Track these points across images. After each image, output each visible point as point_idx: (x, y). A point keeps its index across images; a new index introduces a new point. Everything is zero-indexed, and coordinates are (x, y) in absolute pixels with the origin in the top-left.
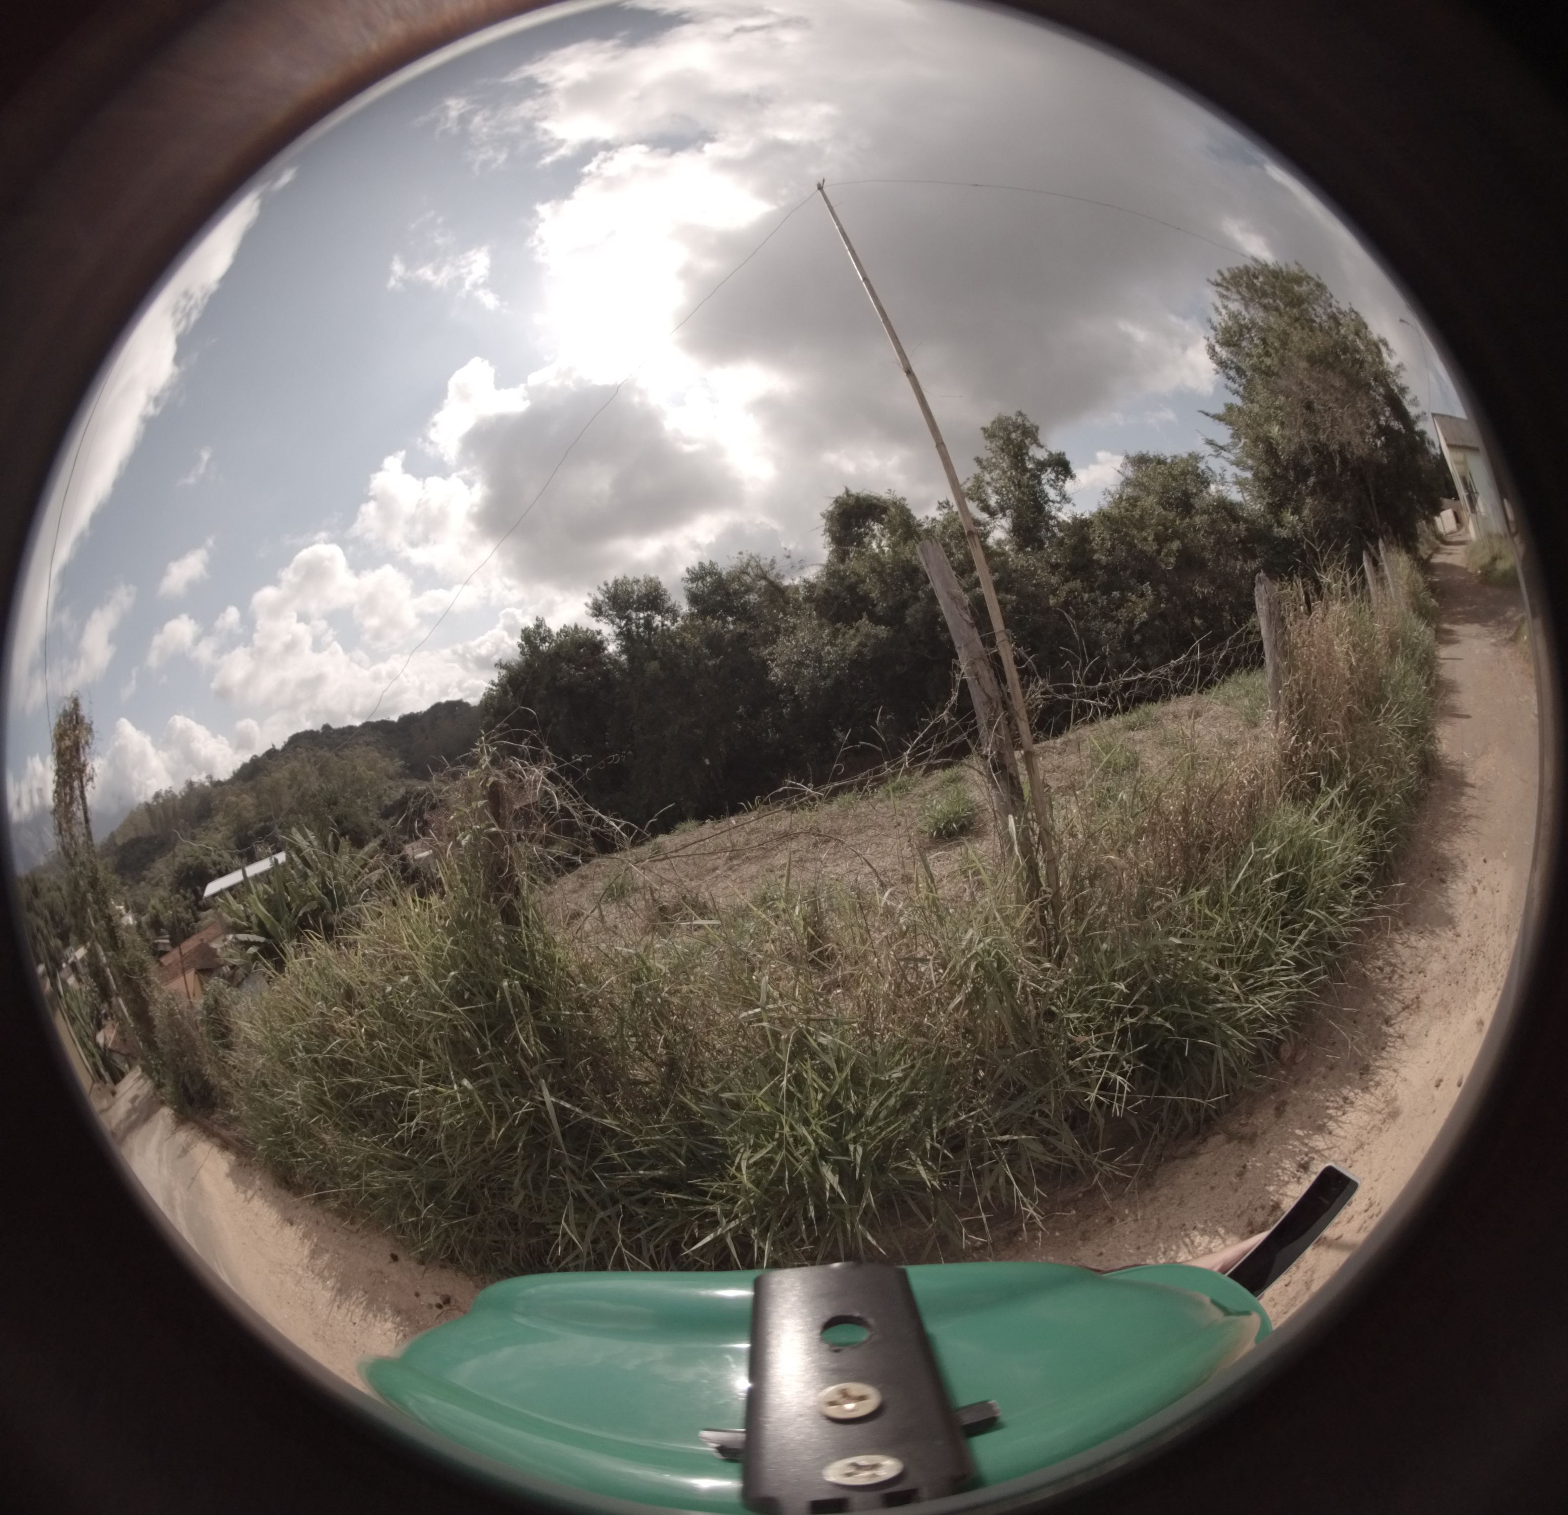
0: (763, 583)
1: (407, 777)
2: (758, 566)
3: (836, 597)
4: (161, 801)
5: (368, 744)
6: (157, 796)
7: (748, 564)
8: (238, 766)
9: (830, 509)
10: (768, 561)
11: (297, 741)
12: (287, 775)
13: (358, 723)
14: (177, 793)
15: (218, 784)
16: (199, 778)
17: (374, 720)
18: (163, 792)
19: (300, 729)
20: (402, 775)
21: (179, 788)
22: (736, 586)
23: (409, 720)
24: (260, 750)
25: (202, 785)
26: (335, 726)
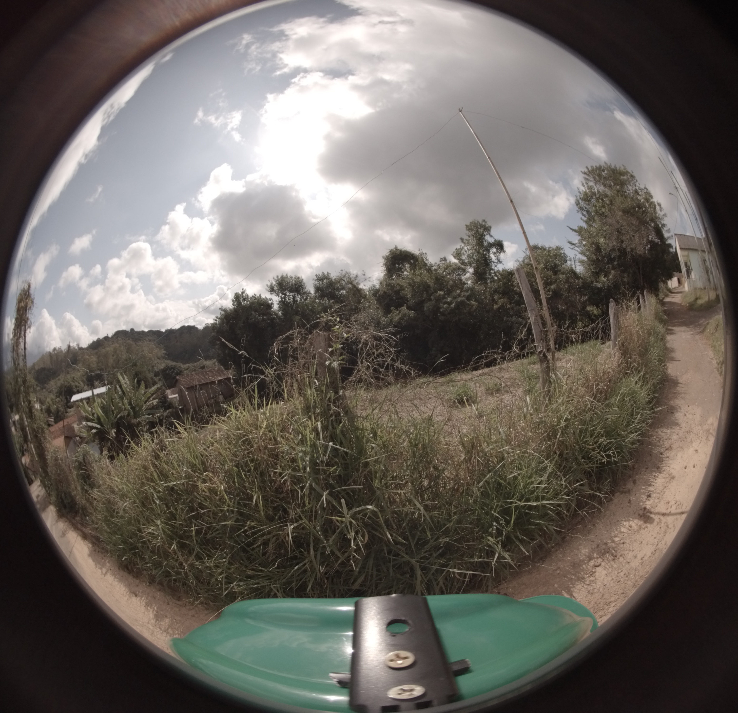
0: (350, 286)
1: (166, 359)
2: (349, 278)
3: (389, 296)
4: (56, 352)
5: (150, 341)
6: (55, 349)
7: (345, 276)
8: (91, 342)
9: (387, 254)
10: (354, 276)
11: (118, 334)
12: (112, 349)
13: (146, 330)
14: (63, 350)
15: (81, 349)
16: (73, 345)
17: (154, 330)
18: (57, 348)
19: (120, 329)
20: (164, 358)
21: (64, 348)
22: (338, 285)
23: (170, 332)
24: (101, 336)
25: (74, 348)
26: (136, 330)
